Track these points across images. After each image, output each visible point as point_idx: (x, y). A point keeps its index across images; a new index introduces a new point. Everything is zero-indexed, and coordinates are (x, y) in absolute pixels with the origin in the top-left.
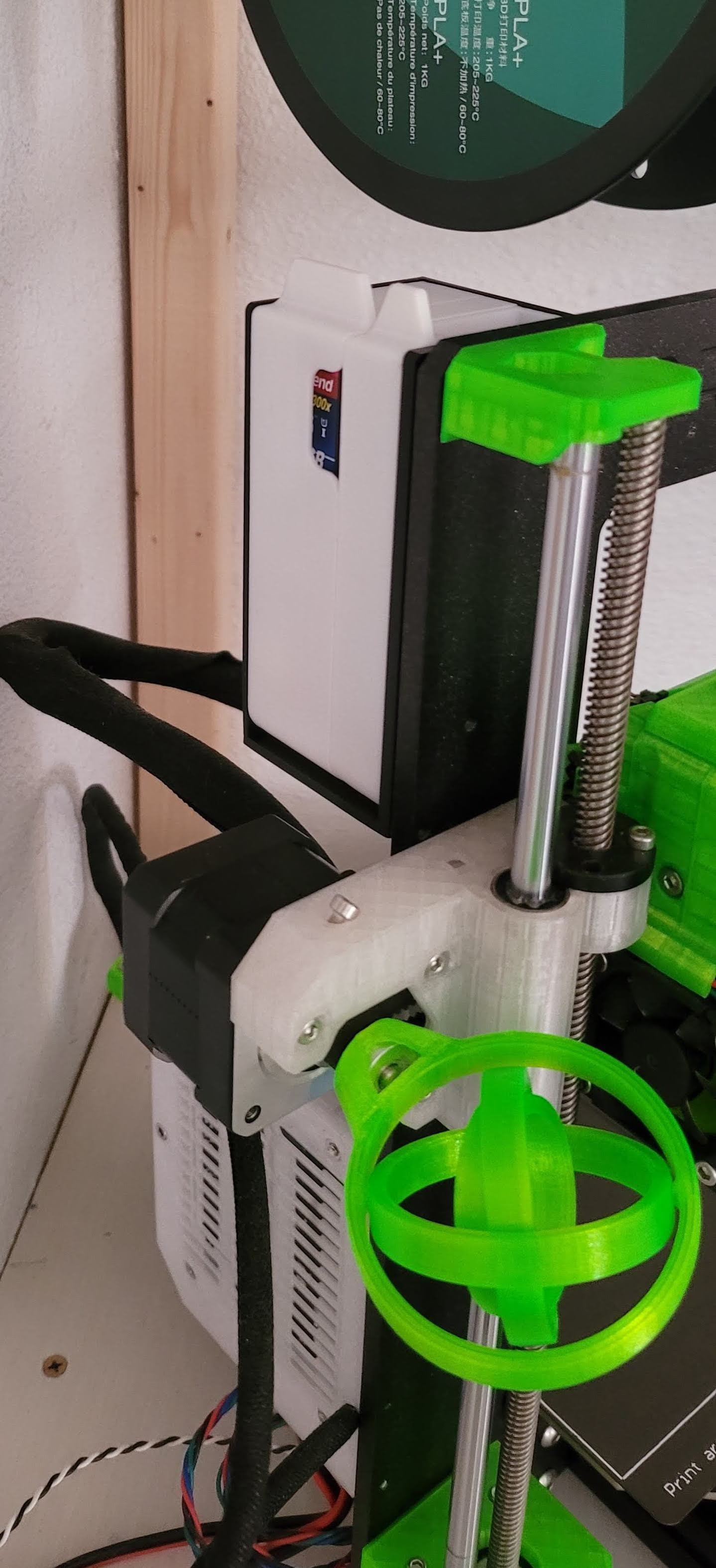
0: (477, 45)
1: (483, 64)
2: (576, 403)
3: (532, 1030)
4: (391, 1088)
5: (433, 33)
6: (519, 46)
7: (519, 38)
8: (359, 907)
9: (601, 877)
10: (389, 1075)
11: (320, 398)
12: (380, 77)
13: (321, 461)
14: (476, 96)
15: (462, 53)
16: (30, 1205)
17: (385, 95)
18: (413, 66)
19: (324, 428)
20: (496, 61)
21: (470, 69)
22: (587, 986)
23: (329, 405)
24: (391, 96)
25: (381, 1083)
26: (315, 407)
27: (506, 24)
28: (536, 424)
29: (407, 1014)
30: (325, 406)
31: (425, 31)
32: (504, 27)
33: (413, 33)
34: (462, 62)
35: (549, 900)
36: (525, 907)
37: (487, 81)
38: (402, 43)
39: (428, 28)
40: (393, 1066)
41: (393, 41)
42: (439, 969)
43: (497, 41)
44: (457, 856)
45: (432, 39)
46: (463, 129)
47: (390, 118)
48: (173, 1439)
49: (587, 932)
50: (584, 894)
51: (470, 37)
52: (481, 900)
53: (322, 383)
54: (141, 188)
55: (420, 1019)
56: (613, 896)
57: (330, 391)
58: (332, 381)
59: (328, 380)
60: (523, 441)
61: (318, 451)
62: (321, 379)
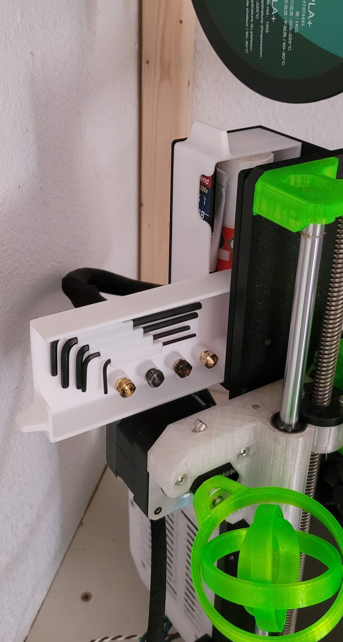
0: (292, 14)
1: (294, 24)
2: (311, 206)
3: (286, 487)
4: (217, 507)
5: (272, 7)
6: (310, 17)
7: (311, 12)
8: (207, 425)
9: (322, 419)
10: (218, 501)
11: (203, 187)
12: (247, 26)
13: (203, 215)
14: (290, 39)
15: (284, 18)
16: (81, 524)
17: (249, 35)
18: (262, 22)
19: (205, 201)
20: (300, 23)
21: (288, 26)
22: (317, 466)
23: (207, 191)
24: (252, 35)
25: (214, 504)
26: (200, 191)
27: (305, 5)
28: (293, 213)
29: (228, 473)
30: (205, 191)
31: (268, 6)
32: (304, 7)
33: (263, 6)
34: (284, 22)
35: (296, 428)
36: (285, 431)
37: (296, 32)
38: (257, 11)
39: (269, 4)
40: (220, 497)
41: (253, 9)
42: (245, 455)
43: (301, 13)
44: (257, 403)
45: (271, 10)
46: (284, 54)
47: (251, 46)
48: (134, 636)
49: (315, 443)
50: (314, 426)
51: (288, 10)
52: (264, 426)
53: (204, 180)
54: (148, 62)
55: (235, 477)
56: (328, 429)
57: (208, 184)
58: (208, 180)
59: (207, 179)
60: (288, 221)
61: (202, 211)
62: (204, 178)
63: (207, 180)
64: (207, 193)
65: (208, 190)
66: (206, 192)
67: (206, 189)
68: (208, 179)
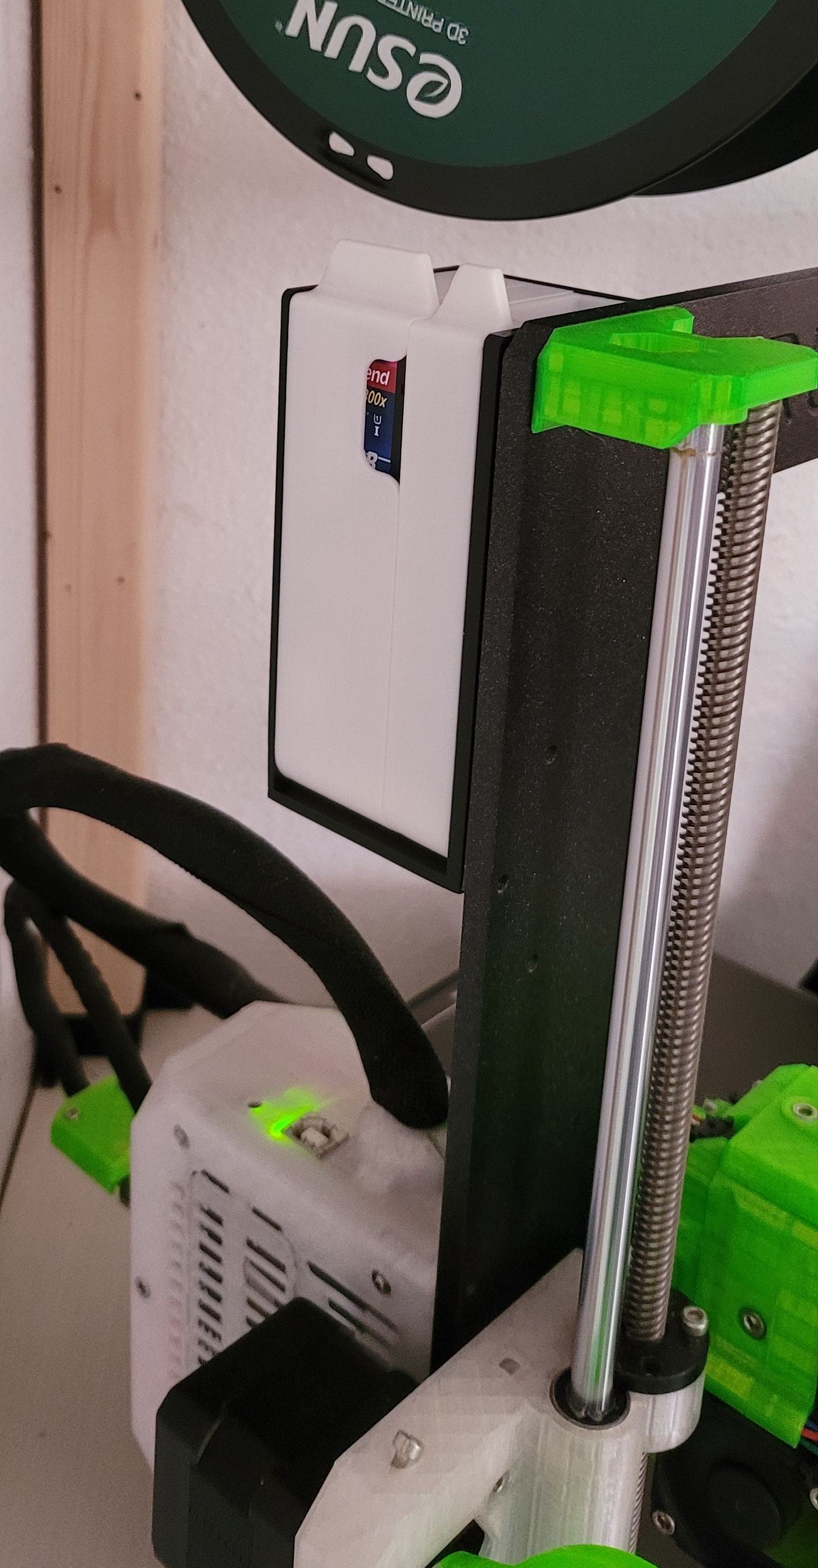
9: (660, 1378)
11: (374, 392)
13: (375, 462)
19: (377, 425)
23: (384, 401)
26: (368, 404)
28: (657, 405)
30: (382, 403)
36: (588, 1421)
42: (500, 1488)
44: (509, 1355)
49: (648, 1433)
50: (645, 1397)
53: (376, 375)
54: (58, 189)
57: (386, 384)
58: (389, 373)
59: (384, 372)
60: (643, 424)
61: (370, 452)
62: (374, 371)
63: (384, 374)
64: (384, 406)
65: (386, 399)
66: (380, 405)
67: (380, 396)
68: (386, 372)
